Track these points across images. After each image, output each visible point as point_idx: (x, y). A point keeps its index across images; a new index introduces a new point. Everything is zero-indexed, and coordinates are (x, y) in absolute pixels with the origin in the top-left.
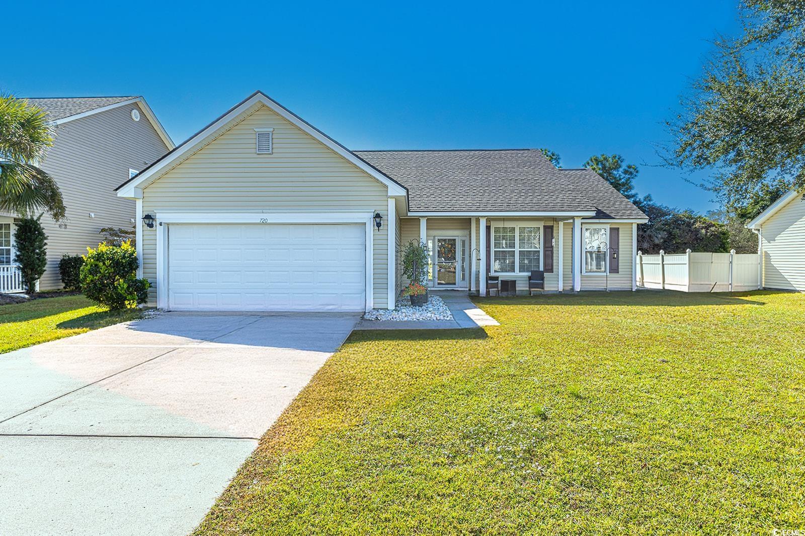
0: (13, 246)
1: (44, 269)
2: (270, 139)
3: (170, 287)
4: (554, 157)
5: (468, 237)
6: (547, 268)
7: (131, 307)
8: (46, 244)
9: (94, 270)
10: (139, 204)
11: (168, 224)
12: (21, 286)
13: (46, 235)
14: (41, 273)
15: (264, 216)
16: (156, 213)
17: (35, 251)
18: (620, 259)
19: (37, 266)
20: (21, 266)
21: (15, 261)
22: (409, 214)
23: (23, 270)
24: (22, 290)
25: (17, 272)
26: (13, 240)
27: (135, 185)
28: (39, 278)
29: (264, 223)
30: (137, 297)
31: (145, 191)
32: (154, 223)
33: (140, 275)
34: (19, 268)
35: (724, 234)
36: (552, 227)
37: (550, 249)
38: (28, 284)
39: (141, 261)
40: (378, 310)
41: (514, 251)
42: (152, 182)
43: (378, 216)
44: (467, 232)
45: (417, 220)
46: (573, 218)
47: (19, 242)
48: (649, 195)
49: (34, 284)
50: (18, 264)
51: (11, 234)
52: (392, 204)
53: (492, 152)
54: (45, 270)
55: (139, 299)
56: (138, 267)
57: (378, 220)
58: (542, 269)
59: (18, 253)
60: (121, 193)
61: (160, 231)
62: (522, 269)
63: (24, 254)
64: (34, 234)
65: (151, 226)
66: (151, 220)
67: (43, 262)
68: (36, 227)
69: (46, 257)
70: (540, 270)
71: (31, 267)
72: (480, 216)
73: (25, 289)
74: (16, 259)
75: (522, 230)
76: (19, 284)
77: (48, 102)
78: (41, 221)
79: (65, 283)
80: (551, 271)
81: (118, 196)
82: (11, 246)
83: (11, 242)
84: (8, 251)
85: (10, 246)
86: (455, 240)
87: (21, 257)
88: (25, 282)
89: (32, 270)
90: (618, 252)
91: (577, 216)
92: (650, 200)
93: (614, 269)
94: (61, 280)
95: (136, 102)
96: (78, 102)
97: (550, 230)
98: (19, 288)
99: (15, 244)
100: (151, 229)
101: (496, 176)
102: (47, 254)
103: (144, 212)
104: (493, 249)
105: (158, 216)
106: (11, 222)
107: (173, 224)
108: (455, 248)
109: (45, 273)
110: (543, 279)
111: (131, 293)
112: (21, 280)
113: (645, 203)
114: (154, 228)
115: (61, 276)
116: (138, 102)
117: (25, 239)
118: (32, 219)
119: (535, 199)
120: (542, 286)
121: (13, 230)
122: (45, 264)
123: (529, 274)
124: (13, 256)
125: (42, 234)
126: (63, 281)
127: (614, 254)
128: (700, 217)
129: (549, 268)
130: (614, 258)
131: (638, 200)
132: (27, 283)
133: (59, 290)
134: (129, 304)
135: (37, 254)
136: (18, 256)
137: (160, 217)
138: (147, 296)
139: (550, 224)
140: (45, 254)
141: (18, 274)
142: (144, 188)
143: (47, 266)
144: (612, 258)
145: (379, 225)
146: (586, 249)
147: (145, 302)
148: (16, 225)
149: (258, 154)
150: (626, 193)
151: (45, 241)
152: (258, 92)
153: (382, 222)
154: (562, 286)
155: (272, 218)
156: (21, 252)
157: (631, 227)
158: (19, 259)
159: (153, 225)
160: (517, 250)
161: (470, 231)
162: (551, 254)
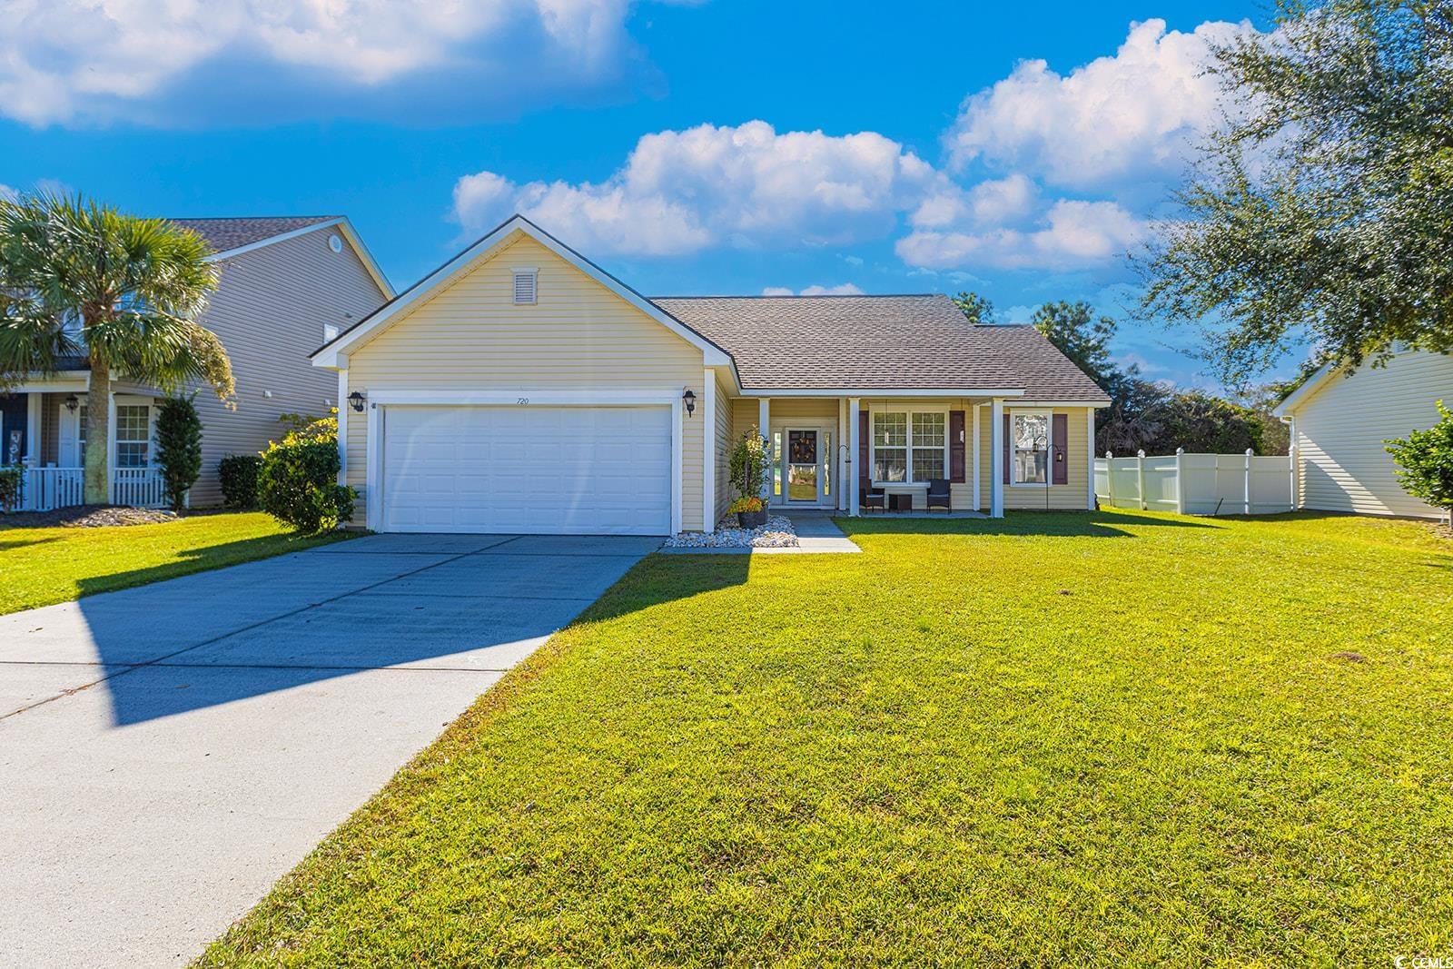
0: (154, 439)
1: (197, 473)
2: (534, 283)
3: (385, 498)
4: (984, 306)
5: (836, 428)
6: (955, 475)
7: (329, 527)
8: (201, 436)
9: (278, 473)
10: (343, 377)
11: (384, 406)
12: (162, 498)
13: (201, 423)
14: (192, 479)
15: (524, 395)
16: (367, 390)
17: (184, 446)
18: (1069, 462)
19: (188, 470)
20: (165, 469)
21: (156, 461)
22: (742, 393)
23: (167, 475)
24: (164, 504)
25: (156, 477)
26: (152, 430)
27: (339, 349)
28: (189, 487)
29: (523, 404)
30: (337, 512)
31: (352, 357)
32: (364, 404)
33: (342, 480)
34: (161, 472)
35: (1254, 426)
36: (962, 414)
37: (959, 447)
38: (174, 496)
39: (344, 460)
40: (688, 533)
41: (905, 450)
42: (362, 345)
43: (689, 394)
44: (833, 421)
45: (755, 402)
46: (991, 399)
47: (162, 434)
48: (1136, 364)
49: (183, 496)
50: (159, 465)
51: (150, 421)
52: (710, 377)
53: (875, 299)
54: (199, 476)
55: (341, 514)
56: (339, 468)
57: (689, 400)
58: (947, 476)
59: (161, 450)
60: (317, 362)
61: (372, 415)
62: (917, 478)
63: (169, 451)
64: (185, 421)
65: (359, 408)
66: (360, 400)
67: (196, 463)
68: (188, 411)
69: (201, 456)
70: (945, 478)
71: (179, 470)
72: (849, 396)
73: (169, 504)
74: (158, 458)
75: (917, 417)
76: (159, 496)
77: (206, 225)
78: (194, 403)
79: (227, 494)
80: (962, 479)
81: (314, 365)
82: (150, 438)
83: (149, 433)
84: (145, 447)
85: (147, 439)
86: (816, 432)
87: (165, 456)
88: (169, 492)
89: (180, 475)
90: (1066, 452)
91: (997, 397)
92: (1136, 373)
93: (1060, 478)
94: (221, 492)
95: (336, 226)
96: (249, 225)
97: (960, 417)
98: (159, 501)
99: (157, 436)
100: (360, 413)
101: (877, 336)
102: (203, 450)
103: (351, 389)
104: (872, 447)
105: (370, 394)
106: (149, 403)
107: (392, 406)
108: (815, 445)
109: (199, 479)
110: (949, 491)
111: (329, 507)
112: (162, 489)
113: (1129, 377)
114: (364, 412)
115: (221, 484)
116: (341, 224)
117: (171, 428)
118: (182, 400)
119: (935, 370)
120: (947, 502)
121: (154, 415)
122: (199, 466)
123: (928, 485)
124: (151, 454)
125: (195, 421)
126: (224, 493)
127: (1059, 454)
128: (1215, 399)
129: (959, 476)
130: (1058, 461)
131: (1117, 372)
132: (172, 493)
133: (217, 505)
134: (327, 521)
135: (189, 451)
136: (160, 454)
137: (373, 396)
138: (352, 510)
139: (958, 408)
140: (199, 451)
141: (159, 482)
142: (349, 354)
143: (201, 469)
144: (1056, 461)
145: (690, 408)
146: (1017, 446)
147: (350, 519)
148: (158, 407)
149: (516, 305)
150: (1099, 362)
151: (200, 432)
152: (517, 216)
153: (695, 404)
154: (979, 504)
155: (534, 397)
156: (164, 448)
157: (1084, 413)
158: (161, 458)
159: (362, 406)
160: (909, 447)
161: (839, 419)
162: (961, 455)
